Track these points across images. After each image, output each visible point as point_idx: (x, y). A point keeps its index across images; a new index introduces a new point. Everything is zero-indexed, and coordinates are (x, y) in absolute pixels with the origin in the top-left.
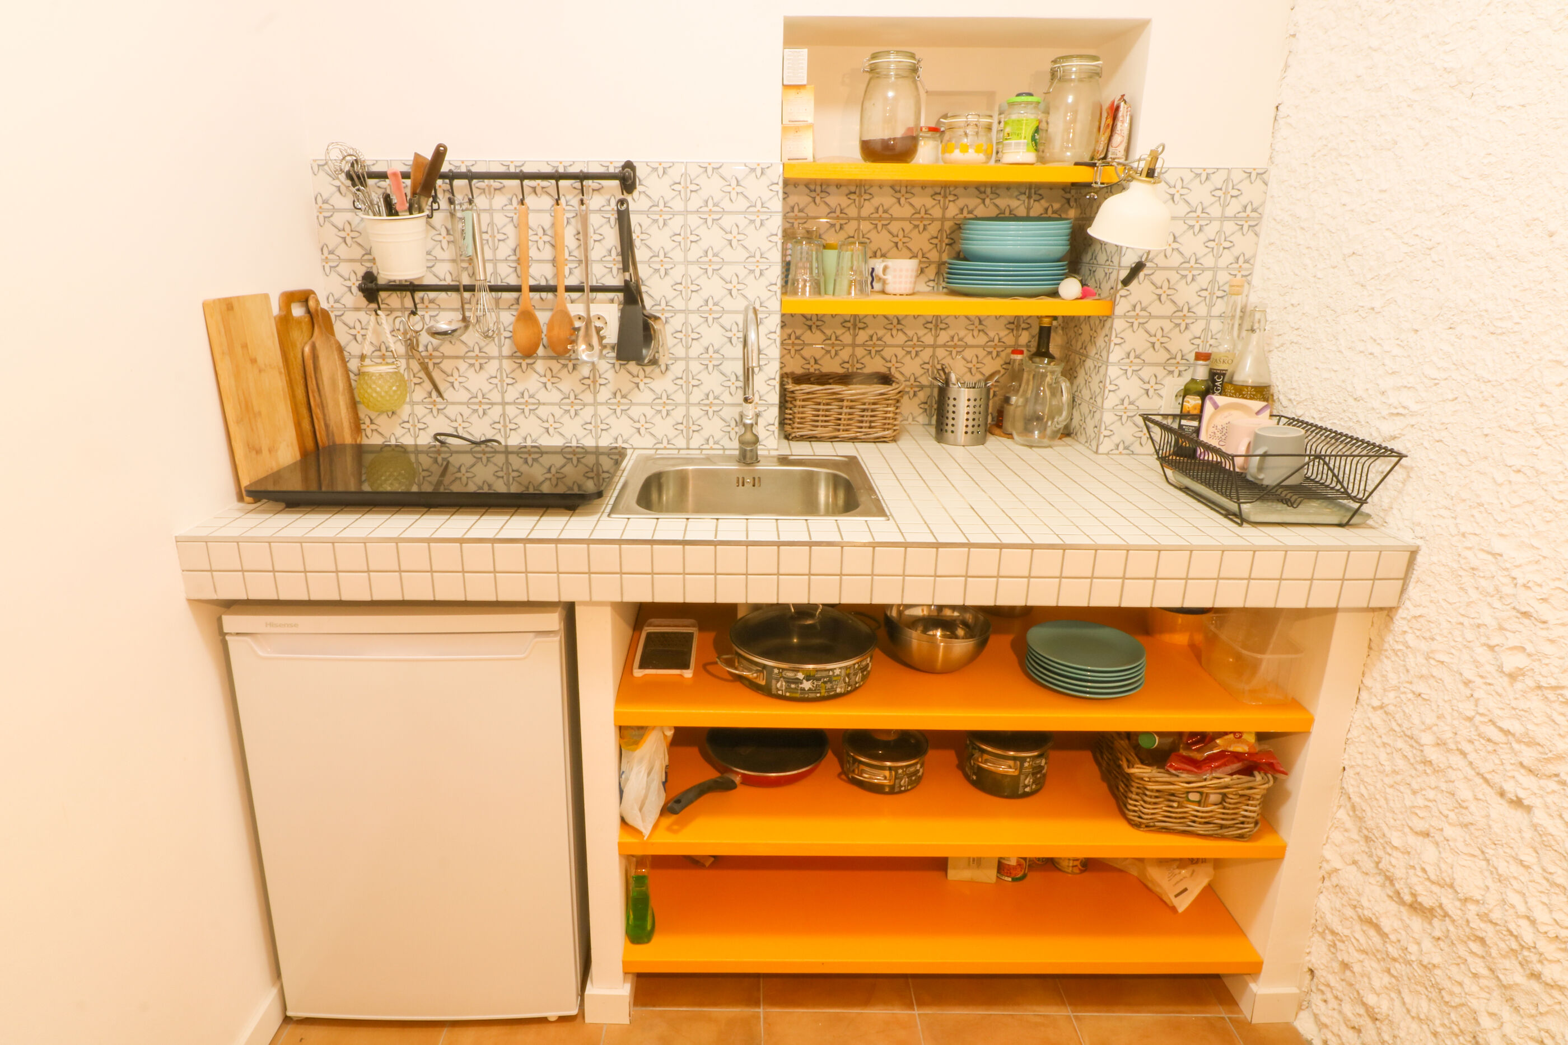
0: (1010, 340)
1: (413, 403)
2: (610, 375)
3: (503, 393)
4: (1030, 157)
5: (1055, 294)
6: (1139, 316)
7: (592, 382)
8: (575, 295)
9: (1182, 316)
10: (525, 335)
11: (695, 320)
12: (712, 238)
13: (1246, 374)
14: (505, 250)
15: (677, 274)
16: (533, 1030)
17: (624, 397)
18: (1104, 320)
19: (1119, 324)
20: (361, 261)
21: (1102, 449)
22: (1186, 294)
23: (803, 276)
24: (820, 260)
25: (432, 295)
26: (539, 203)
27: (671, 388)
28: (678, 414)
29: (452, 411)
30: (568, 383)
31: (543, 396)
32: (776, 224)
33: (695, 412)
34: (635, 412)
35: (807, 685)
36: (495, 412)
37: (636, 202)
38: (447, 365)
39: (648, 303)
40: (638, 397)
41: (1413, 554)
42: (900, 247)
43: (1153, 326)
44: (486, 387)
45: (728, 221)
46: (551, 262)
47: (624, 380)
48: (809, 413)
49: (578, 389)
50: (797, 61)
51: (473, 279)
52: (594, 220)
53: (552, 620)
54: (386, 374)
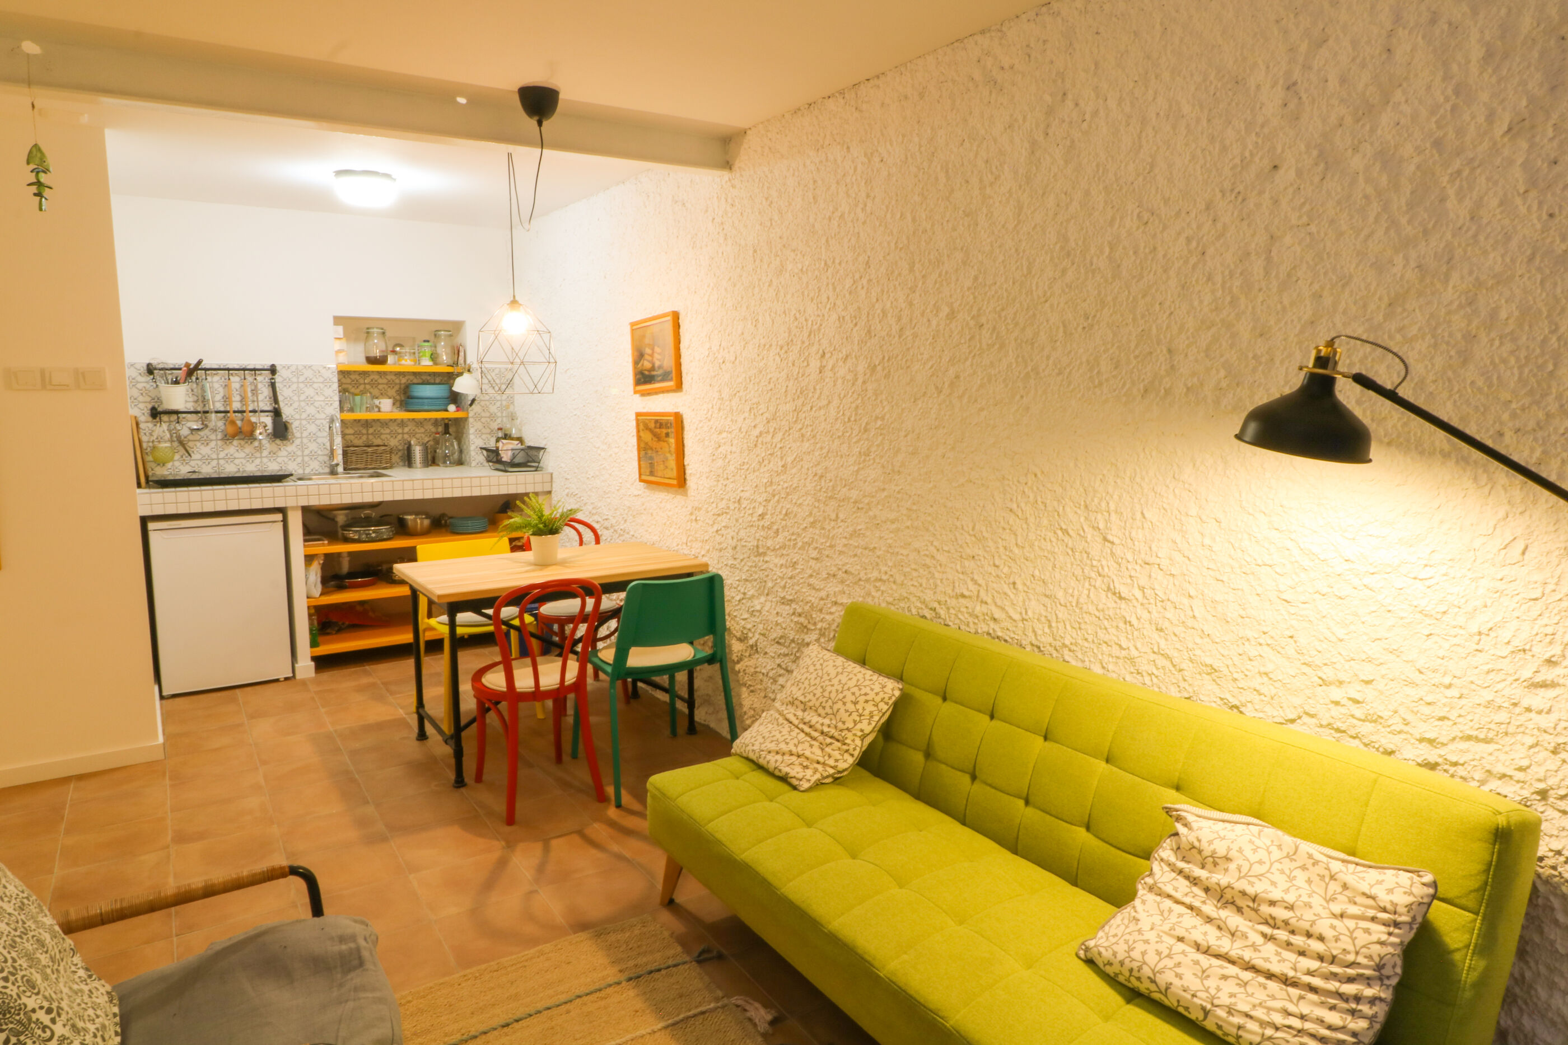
0: (433, 430)
1: (174, 460)
2: (268, 445)
3: (218, 454)
4: (430, 363)
5: (446, 410)
6: (478, 418)
7: (260, 448)
8: (251, 414)
9: (492, 417)
10: (231, 430)
11: (304, 422)
12: (310, 392)
13: (514, 433)
14: (218, 397)
15: (296, 405)
16: (275, 684)
17: (275, 453)
18: (466, 419)
19: (471, 420)
20: (150, 403)
21: (473, 465)
22: (493, 409)
23: (347, 406)
24: (354, 400)
25: (184, 415)
26: (235, 380)
27: (295, 450)
28: (299, 460)
29: (192, 463)
30: (248, 449)
31: (237, 455)
32: (336, 386)
33: (306, 459)
34: (279, 460)
35: (373, 535)
36: (214, 463)
37: (278, 378)
38: (190, 444)
39: (284, 416)
40: (280, 454)
41: (552, 474)
42: (383, 395)
43: (483, 420)
44: (210, 452)
45: (315, 386)
46: (241, 401)
47: (273, 447)
48: (354, 458)
49: (253, 451)
50: (340, 330)
51: (207, 409)
52: (260, 386)
53: (279, 517)
54: (166, 448)
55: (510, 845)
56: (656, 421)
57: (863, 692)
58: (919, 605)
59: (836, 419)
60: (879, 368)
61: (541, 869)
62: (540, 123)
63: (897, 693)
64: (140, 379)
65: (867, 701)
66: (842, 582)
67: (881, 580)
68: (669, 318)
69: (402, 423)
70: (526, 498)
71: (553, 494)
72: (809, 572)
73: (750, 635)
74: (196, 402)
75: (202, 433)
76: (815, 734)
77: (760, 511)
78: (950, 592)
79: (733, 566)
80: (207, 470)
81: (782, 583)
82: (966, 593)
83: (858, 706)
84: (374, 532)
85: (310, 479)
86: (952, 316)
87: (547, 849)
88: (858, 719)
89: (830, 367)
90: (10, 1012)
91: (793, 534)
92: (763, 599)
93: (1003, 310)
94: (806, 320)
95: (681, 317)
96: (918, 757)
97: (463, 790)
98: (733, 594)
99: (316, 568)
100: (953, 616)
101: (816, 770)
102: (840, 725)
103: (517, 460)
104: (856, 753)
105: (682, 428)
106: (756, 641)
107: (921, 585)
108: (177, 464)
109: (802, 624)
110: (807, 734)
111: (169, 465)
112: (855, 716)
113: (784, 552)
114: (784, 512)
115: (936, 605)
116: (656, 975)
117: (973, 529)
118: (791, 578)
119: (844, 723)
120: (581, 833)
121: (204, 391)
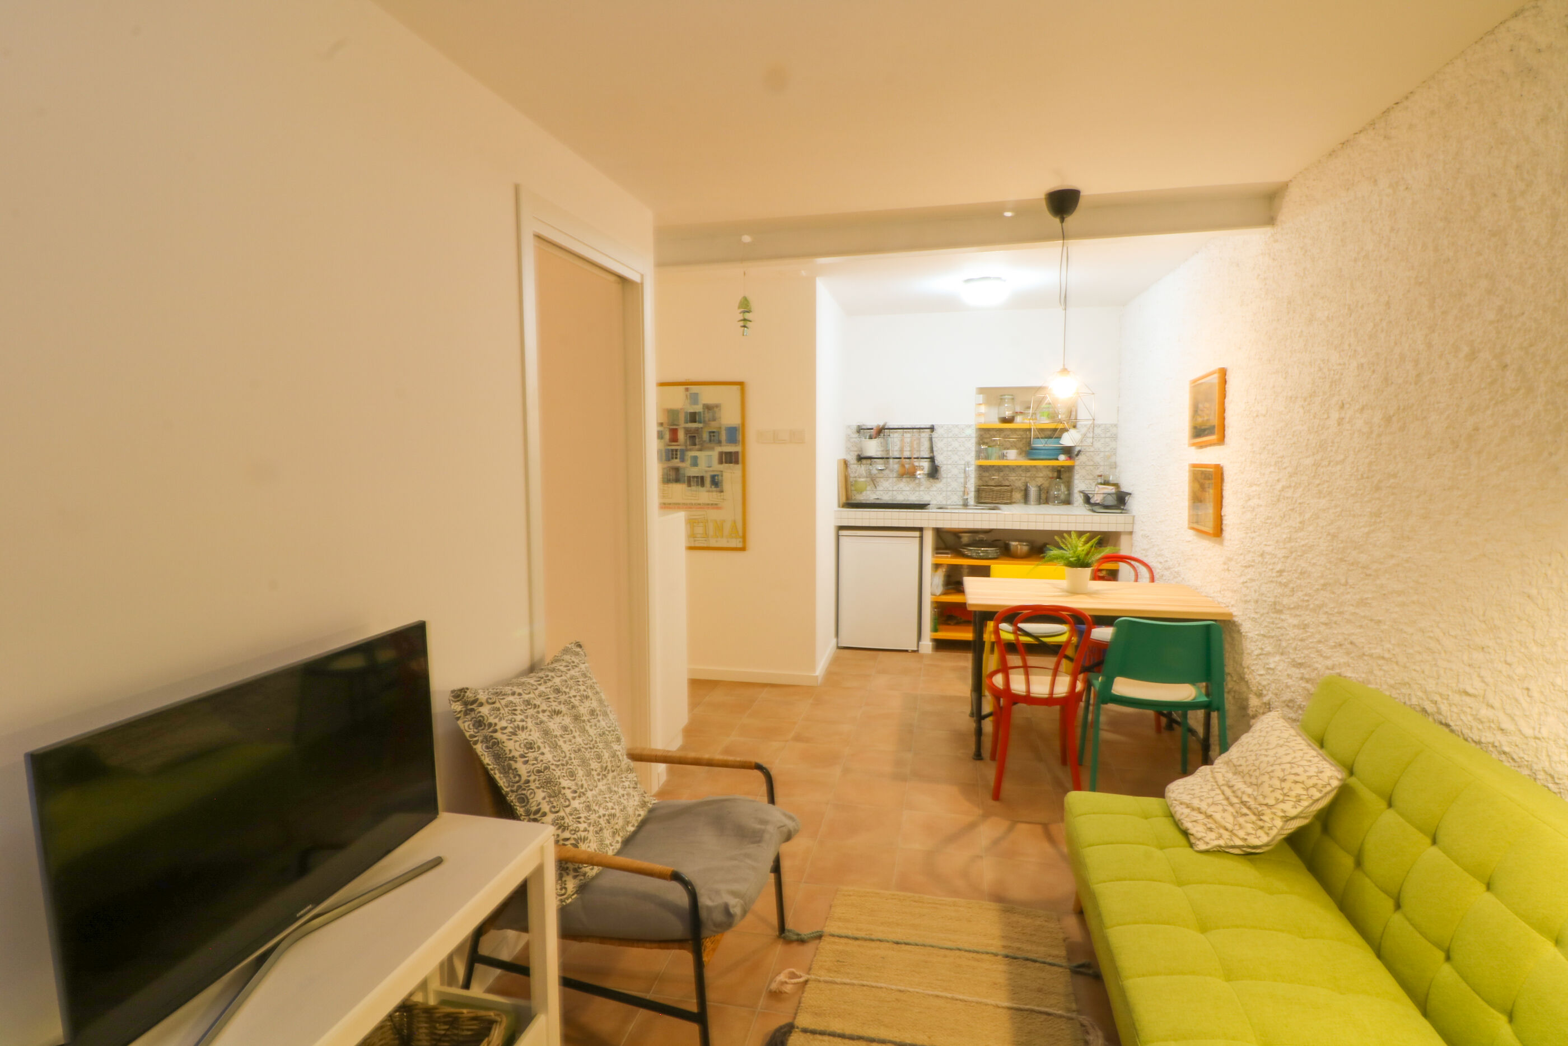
0: (1048, 475)
1: (866, 490)
2: (925, 482)
3: (894, 487)
4: (1048, 421)
5: (1057, 459)
6: (1084, 466)
7: (919, 485)
8: (916, 460)
9: (1096, 466)
10: (902, 471)
11: (950, 466)
12: (956, 444)
13: (1111, 478)
14: (897, 448)
15: (945, 454)
16: (904, 653)
17: (928, 488)
18: (1073, 467)
19: (1076, 468)
20: (856, 451)
21: (1075, 505)
22: (1098, 459)
23: (982, 455)
24: (988, 451)
25: (875, 460)
26: (908, 436)
27: (942, 487)
29: (878, 493)
30: (912, 485)
31: (904, 489)
32: (974, 440)
33: (949, 493)
34: (931, 493)
35: (982, 554)
36: (891, 493)
37: (935, 435)
38: (878, 480)
39: (937, 462)
40: (932, 489)
41: (1134, 517)
42: (1013, 446)
43: (1088, 468)
44: (888, 486)
45: (960, 440)
46: (910, 451)
47: (928, 484)
48: (983, 495)
49: (915, 486)
50: (981, 398)
51: (889, 456)
52: (922, 440)
53: (917, 534)
54: (862, 481)
55: (986, 816)
56: (1202, 472)
57: (1294, 771)
58: (1420, 694)
59: (1351, 475)
60: (1394, 419)
61: (996, 842)
62: (1062, 220)
63: (1335, 783)
64: (853, 436)
65: (1296, 782)
66: (1348, 653)
67: (1383, 658)
68: (1216, 375)
69: (1027, 469)
70: (1065, 535)
71: (1134, 535)
72: (1318, 637)
73: (1265, 692)
74: (883, 451)
75: (885, 472)
76: (1235, 800)
77: (1278, 567)
78: (1454, 685)
79: (1254, 620)
80: (886, 498)
81: (1294, 645)
82: (1471, 691)
83: (1284, 785)
84: (983, 552)
85: (947, 508)
86: (1472, 356)
87: (1010, 829)
88: (1281, 798)
89: (1347, 420)
90: (550, 784)
91: (1306, 595)
92: (1277, 658)
93: (1531, 345)
94: (1329, 370)
95: (1228, 373)
96: (1348, 861)
97: (978, 762)
98: (1253, 648)
99: (941, 574)
100: (1455, 716)
101: (1220, 837)
102: (1260, 799)
103: (1107, 503)
104: (1274, 832)
105: (1222, 480)
106: (1269, 700)
107: (1423, 672)
108: (868, 493)
109: (1308, 690)
110: (1227, 799)
111: (864, 493)
112: (1278, 794)
113: (1298, 613)
114: (1299, 571)
115: (1437, 698)
116: (1030, 964)
117: (1484, 615)
118: (1302, 640)
119: (1265, 797)
120: (1045, 827)
121: (887, 444)
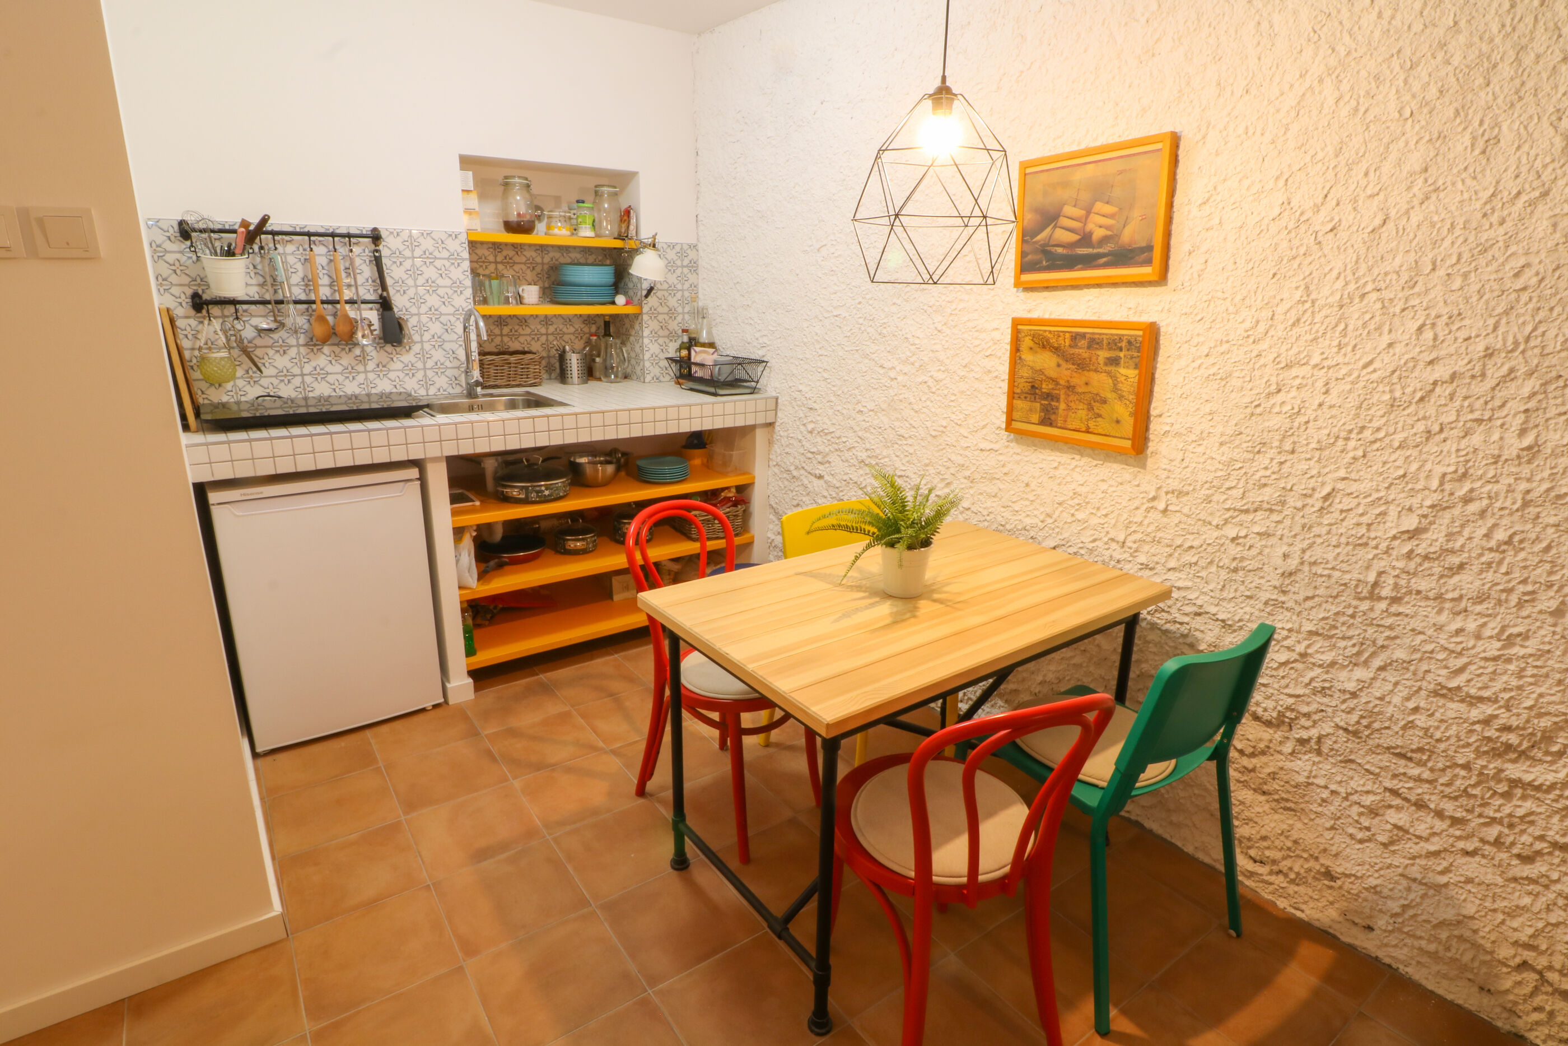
0: (587, 329)
1: (235, 378)
2: (374, 353)
3: (302, 368)
4: (592, 234)
5: (611, 303)
6: (654, 314)
7: (363, 359)
9: (673, 313)
10: (319, 330)
11: (424, 319)
12: (430, 272)
14: (296, 279)
15: (411, 292)
17: (384, 366)
18: (638, 316)
19: (643, 318)
20: (189, 286)
21: (647, 380)
22: (673, 302)
23: (482, 295)
24: (490, 285)
25: (245, 307)
26: (320, 251)
27: (414, 360)
28: (420, 375)
29: (264, 382)
30: (346, 360)
31: (329, 368)
32: (466, 265)
33: (430, 373)
34: (392, 375)
35: (547, 493)
36: (297, 381)
37: (384, 250)
38: (259, 352)
39: (396, 310)
40: (393, 366)
41: (776, 399)
43: (662, 318)
44: (289, 365)
45: (438, 263)
46: (331, 285)
47: (383, 356)
48: (492, 372)
49: (354, 363)
50: (469, 179)
51: (280, 297)
52: (358, 262)
53: (414, 473)
54: (222, 358)
56: (1078, 336)
64: (169, 246)
69: (551, 321)
74: (262, 285)
75: (275, 336)
80: (288, 392)
95: (1185, 146)
99: (468, 546)
103: (725, 378)
105: (1152, 350)
108: (240, 383)
111: (229, 386)
121: (273, 268)
